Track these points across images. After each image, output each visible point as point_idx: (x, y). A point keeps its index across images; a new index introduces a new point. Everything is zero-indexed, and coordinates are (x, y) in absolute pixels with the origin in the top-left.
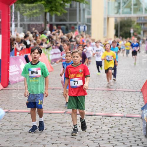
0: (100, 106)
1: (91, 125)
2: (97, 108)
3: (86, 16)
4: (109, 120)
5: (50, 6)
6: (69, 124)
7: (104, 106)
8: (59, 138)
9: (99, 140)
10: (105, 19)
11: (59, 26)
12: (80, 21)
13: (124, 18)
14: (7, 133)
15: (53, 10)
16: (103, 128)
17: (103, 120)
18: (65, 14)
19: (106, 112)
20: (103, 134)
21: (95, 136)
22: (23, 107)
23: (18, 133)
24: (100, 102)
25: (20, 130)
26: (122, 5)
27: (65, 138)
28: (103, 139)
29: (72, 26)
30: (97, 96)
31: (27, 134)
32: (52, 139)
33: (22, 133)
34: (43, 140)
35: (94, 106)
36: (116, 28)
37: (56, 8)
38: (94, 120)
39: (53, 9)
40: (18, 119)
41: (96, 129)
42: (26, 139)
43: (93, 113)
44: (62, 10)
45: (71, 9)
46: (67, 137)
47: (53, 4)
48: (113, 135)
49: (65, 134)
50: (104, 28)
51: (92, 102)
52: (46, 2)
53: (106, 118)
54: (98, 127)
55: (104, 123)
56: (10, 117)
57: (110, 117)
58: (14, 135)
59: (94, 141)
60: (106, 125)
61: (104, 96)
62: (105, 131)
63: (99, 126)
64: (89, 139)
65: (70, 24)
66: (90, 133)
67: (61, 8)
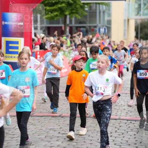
0: (124, 109)
1: (116, 129)
2: (121, 112)
3: (106, 18)
4: (134, 125)
5: (71, 9)
6: (94, 128)
7: (129, 110)
8: (84, 142)
9: (125, 144)
10: (125, 20)
11: (78, 29)
12: (100, 23)
13: (145, 19)
14: (33, 137)
15: (74, 13)
16: (128, 132)
17: (129, 125)
18: (85, 17)
19: (130, 116)
20: (129, 139)
21: (121, 141)
22: (47, 110)
23: (43, 137)
24: (124, 106)
25: (45, 134)
26: (142, 6)
27: (90, 142)
28: (129, 144)
29: (92, 28)
30: (120, 100)
31: (52, 138)
32: (77, 143)
33: (47, 137)
34: (69, 145)
35: (118, 110)
36: (136, 29)
37: (77, 11)
38: (119, 124)
39: (74, 11)
40: (42, 123)
41: (121, 134)
42: (52, 143)
43: (117, 117)
44: (82, 13)
45: (91, 11)
46: (92, 141)
47: (73, 7)
48: (140, 140)
49: (91, 138)
50: (125, 30)
51: (116, 105)
52: (66, 4)
53: (131, 123)
54: (123, 132)
55: (129, 127)
56: (34, 120)
57: (136, 121)
58: (39, 138)
59: (121, 146)
60: (132, 130)
61: (127, 99)
62: (131, 136)
63: (125, 131)
64: (115, 144)
65: (90, 27)
66: (115, 138)
67: (82, 10)
